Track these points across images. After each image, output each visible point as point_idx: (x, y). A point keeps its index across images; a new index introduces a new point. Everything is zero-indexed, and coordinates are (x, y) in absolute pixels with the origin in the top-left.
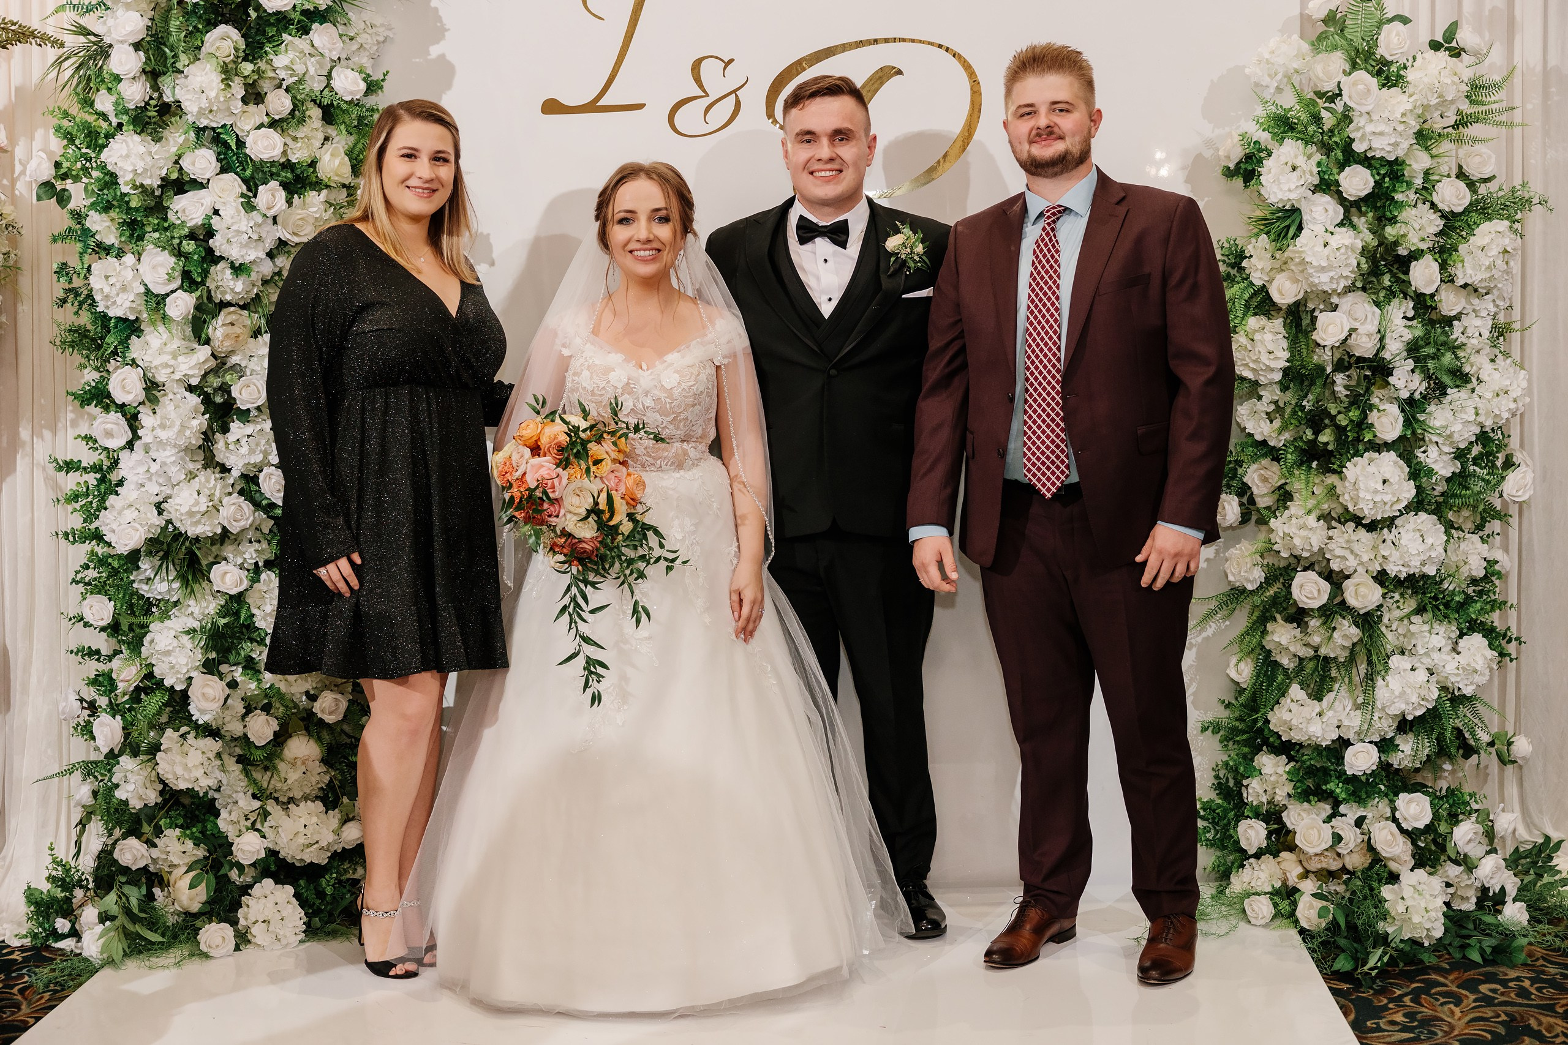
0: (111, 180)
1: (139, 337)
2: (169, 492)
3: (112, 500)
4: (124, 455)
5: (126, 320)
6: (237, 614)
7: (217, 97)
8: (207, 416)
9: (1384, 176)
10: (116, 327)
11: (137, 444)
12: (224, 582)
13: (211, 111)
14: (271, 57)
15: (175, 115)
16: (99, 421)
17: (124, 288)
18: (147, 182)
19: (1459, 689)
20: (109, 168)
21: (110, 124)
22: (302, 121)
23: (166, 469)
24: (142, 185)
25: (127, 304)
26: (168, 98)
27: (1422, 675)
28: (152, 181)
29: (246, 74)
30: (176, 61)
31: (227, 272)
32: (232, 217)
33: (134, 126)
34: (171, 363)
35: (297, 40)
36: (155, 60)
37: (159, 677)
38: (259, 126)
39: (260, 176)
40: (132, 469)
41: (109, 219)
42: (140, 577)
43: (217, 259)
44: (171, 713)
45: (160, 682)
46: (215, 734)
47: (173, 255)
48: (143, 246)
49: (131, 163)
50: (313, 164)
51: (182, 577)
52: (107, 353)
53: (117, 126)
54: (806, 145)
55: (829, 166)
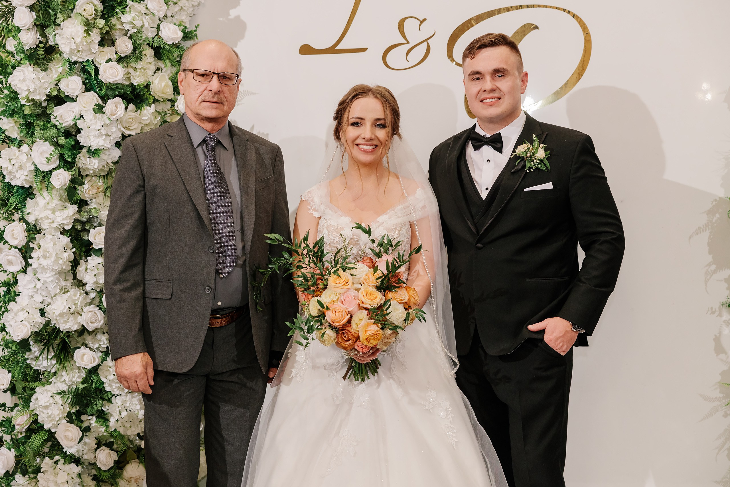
0: (14, 96)
1: (32, 199)
2: (49, 300)
3: (12, 304)
4: (20, 277)
5: (23, 188)
6: (92, 381)
7: (82, 42)
8: (74, 249)
10: (17, 192)
11: (29, 269)
12: (83, 361)
13: (78, 51)
14: (120, 15)
15: (56, 53)
16: (4, 254)
17: (21, 167)
18: (37, 98)
20: (13, 88)
21: (17, 59)
22: (139, 58)
23: (47, 285)
24: (33, 100)
25: (23, 177)
26: (51, 43)
28: (40, 97)
29: (101, 26)
30: (56, 18)
31: (88, 156)
32: (91, 120)
33: (29, 61)
34: (51, 216)
35: (136, 5)
36: (43, 18)
37: (41, 423)
38: (109, 60)
39: (110, 93)
40: (25, 285)
41: (13, 122)
42: (31, 357)
43: (82, 147)
44: (51, 446)
45: (42, 426)
46: (77, 461)
47: (53, 145)
48: (34, 139)
49: (26, 85)
50: (147, 86)
51: (57, 356)
52: (11, 209)
53: (19, 60)
54: (476, 82)
55: (491, 95)
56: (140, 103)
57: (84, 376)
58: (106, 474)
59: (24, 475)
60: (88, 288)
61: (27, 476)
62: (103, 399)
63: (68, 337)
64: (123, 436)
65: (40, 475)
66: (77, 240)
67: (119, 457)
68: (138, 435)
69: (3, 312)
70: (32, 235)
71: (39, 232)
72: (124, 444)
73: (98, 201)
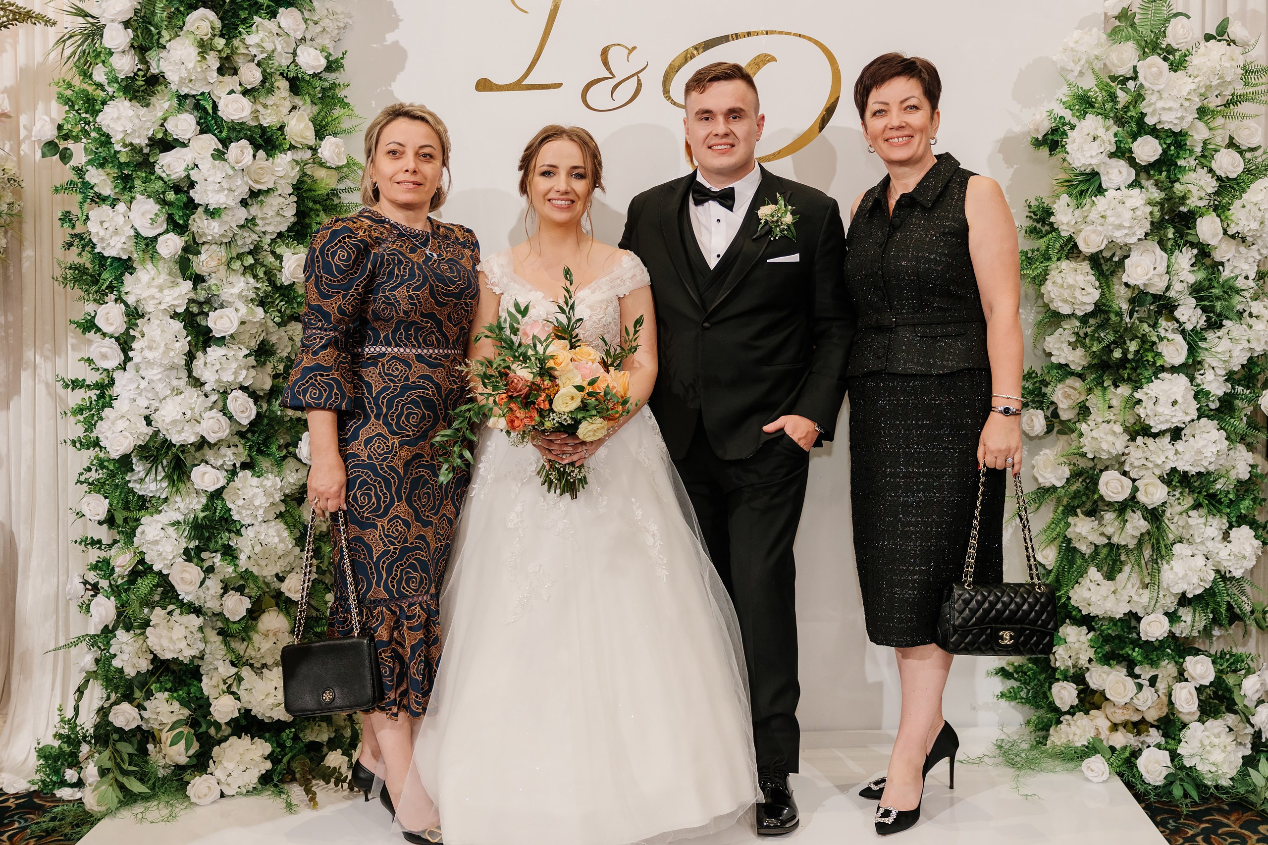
0: (106, 140)
1: (131, 274)
2: (157, 405)
3: (106, 410)
4: (117, 375)
5: (120, 259)
6: (216, 508)
7: (195, 68)
8: (189, 338)
9: (1169, 146)
10: (111, 265)
11: (129, 365)
12: (203, 481)
13: (191, 81)
14: (244, 36)
15: (160, 84)
16: (95, 345)
17: (117, 232)
18: (136, 141)
19: (1230, 572)
20: (104, 129)
21: (108, 92)
22: (270, 91)
23: (153, 385)
24: (131, 144)
25: (119, 245)
26: (154, 70)
27: (1200, 561)
28: (141, 141)
29: (220, 48)
30: (159, 38)
31: (204, 217)
32: (208, 171)
33: (125, 94)
34: (158, 295)
35: (266, 22)
36: (143, 38)
37: (150, 563)
38: (232, 92)
39: (233, 135)
40: (124, 386)
41: (105, 174)
42: (134, 478)
43: (196, 206)
44: (162, 593)
45: (150, 567)
46: (197, 611)
47: (158, 203)
48: (133, 195)
49: (122, 125)
50: (281, 128)
51: (169, 477)
52: (104, 287)
53: (111, 93)
54: (704, 123)
55: (724, 140)
56: (272, 150)
57: (204, 501)
58: (235, 626)
59: (128, 631)
60: (207, 388)
61: (132, 632)
62: (230, 531)
63: (183, 452)
64: (257, 577)
65: (148, 629)
66: (192, 326)
67: (253, 604)
68: (277, 575)
69: (97, 421)
70: (133, 321)
71: (142, 316)
72: (259, 588)
73: (219, 276)
